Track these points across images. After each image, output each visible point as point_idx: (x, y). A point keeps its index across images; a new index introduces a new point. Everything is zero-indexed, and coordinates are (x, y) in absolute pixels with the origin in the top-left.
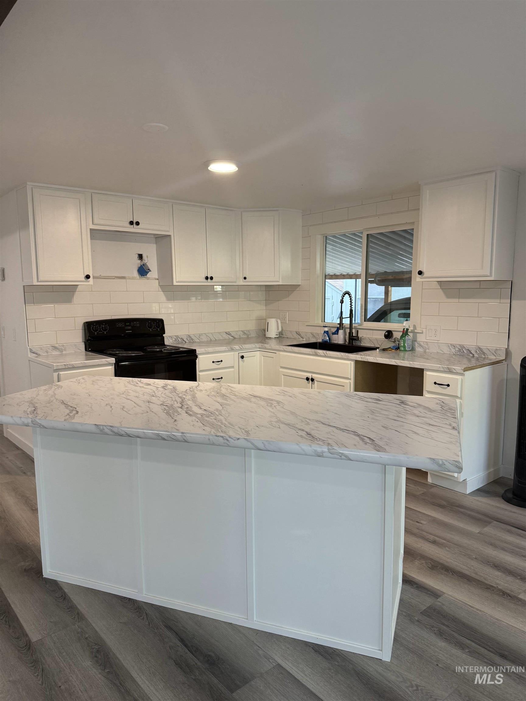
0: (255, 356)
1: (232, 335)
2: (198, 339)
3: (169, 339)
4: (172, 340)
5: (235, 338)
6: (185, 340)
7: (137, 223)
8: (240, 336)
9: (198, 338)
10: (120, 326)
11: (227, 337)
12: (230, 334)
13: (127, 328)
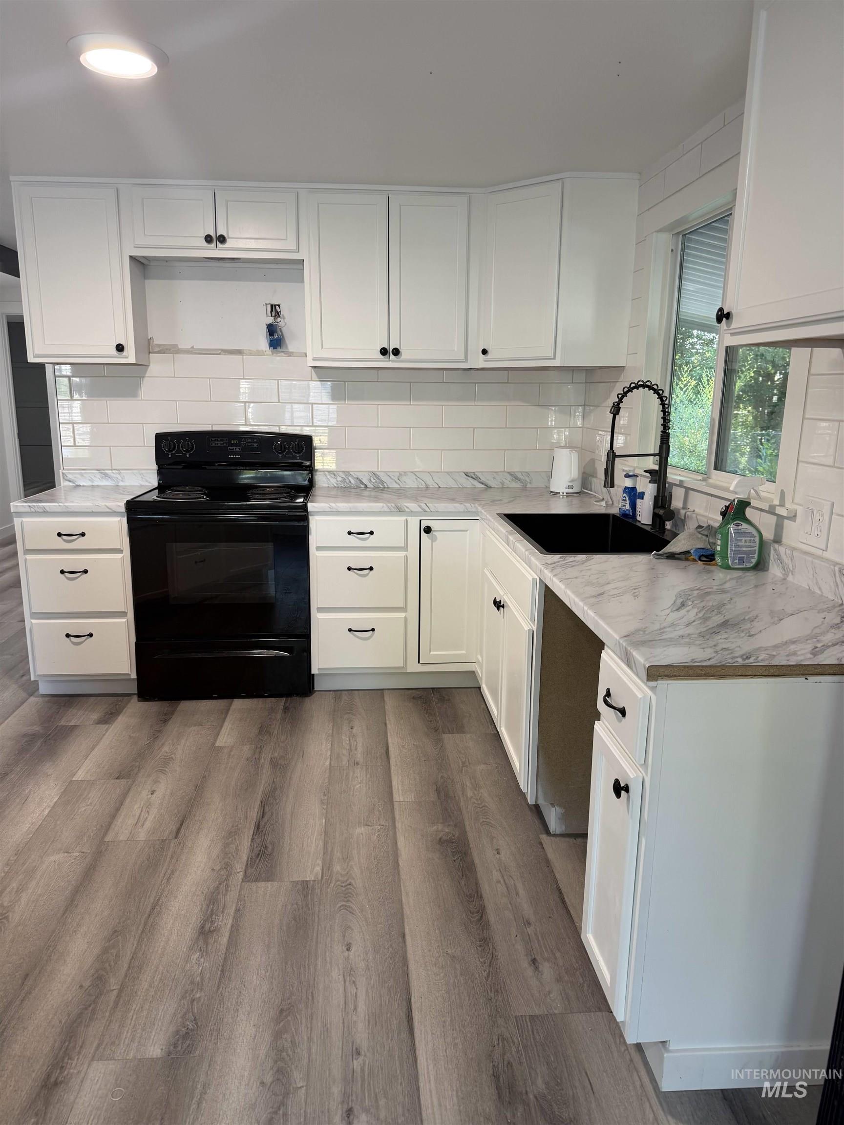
0: (467, 531)
1: (483, 479)
2: (396, 482)
3: (329, 477)
4: (335, 480)
5: (488, 487)
6: (365, 481)
7: (222, 239)
8: (503, 483)
9: (397, 480)
10: (219, 445)
11: (469, 483)
12: (477, 477)
13: (230, 449)
